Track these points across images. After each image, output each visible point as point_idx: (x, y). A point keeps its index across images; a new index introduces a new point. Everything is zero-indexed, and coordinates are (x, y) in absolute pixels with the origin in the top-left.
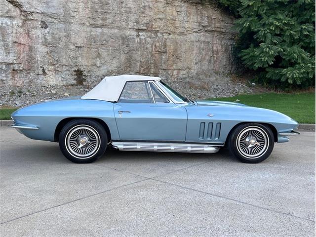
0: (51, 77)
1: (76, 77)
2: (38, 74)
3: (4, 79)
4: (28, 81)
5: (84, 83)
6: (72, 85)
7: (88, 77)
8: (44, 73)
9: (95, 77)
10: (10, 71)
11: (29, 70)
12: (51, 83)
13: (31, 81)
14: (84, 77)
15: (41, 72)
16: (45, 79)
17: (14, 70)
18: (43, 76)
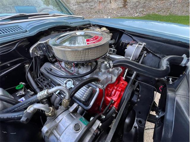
0: (113, 4)
1: (123, 3)
2: (108, 3)
3: (96, 6)
4: (104, 6)
5: (126, 6)
6: (121, 8)
7: (129, 3)
8: (111, 2)
9: (132, 3)
10: (98, 2)
11: (105, 1)
12: (112, 7)
13: (105, 7)
14: (127, 3)
15: (109, 2)
16: (110, 5)
17: (100, 2)
18: (110, 4)
